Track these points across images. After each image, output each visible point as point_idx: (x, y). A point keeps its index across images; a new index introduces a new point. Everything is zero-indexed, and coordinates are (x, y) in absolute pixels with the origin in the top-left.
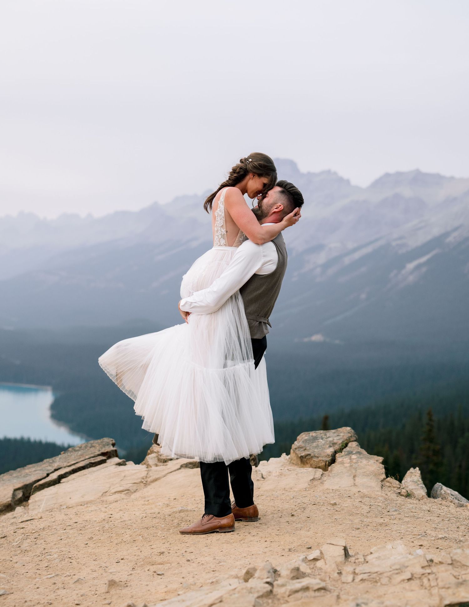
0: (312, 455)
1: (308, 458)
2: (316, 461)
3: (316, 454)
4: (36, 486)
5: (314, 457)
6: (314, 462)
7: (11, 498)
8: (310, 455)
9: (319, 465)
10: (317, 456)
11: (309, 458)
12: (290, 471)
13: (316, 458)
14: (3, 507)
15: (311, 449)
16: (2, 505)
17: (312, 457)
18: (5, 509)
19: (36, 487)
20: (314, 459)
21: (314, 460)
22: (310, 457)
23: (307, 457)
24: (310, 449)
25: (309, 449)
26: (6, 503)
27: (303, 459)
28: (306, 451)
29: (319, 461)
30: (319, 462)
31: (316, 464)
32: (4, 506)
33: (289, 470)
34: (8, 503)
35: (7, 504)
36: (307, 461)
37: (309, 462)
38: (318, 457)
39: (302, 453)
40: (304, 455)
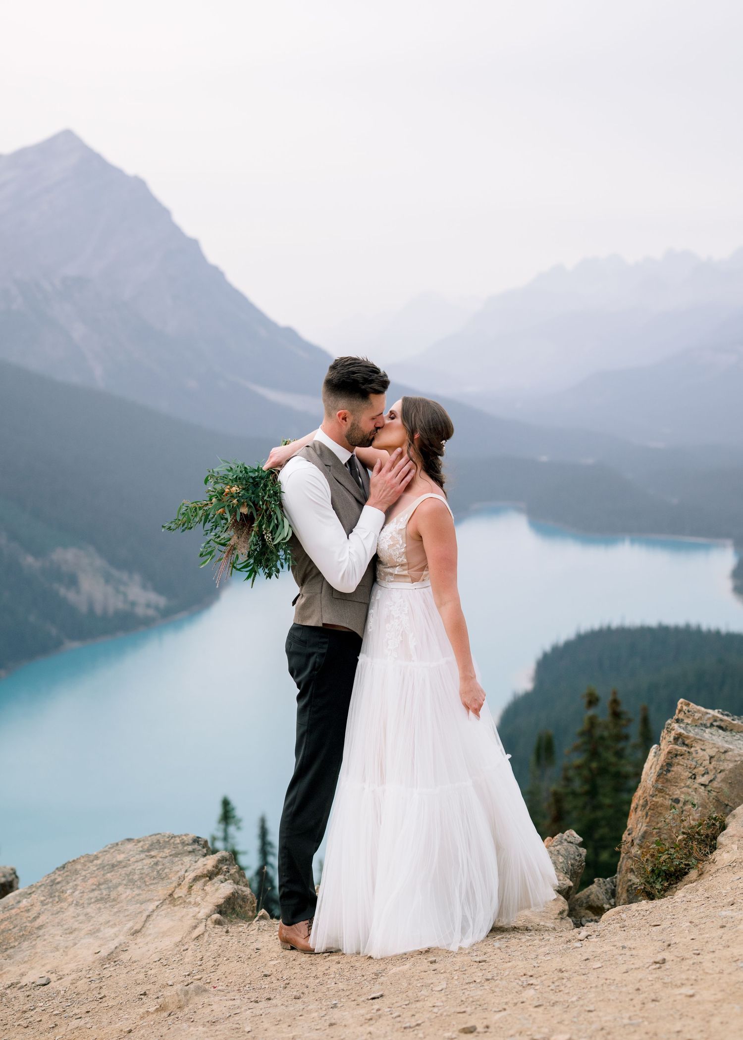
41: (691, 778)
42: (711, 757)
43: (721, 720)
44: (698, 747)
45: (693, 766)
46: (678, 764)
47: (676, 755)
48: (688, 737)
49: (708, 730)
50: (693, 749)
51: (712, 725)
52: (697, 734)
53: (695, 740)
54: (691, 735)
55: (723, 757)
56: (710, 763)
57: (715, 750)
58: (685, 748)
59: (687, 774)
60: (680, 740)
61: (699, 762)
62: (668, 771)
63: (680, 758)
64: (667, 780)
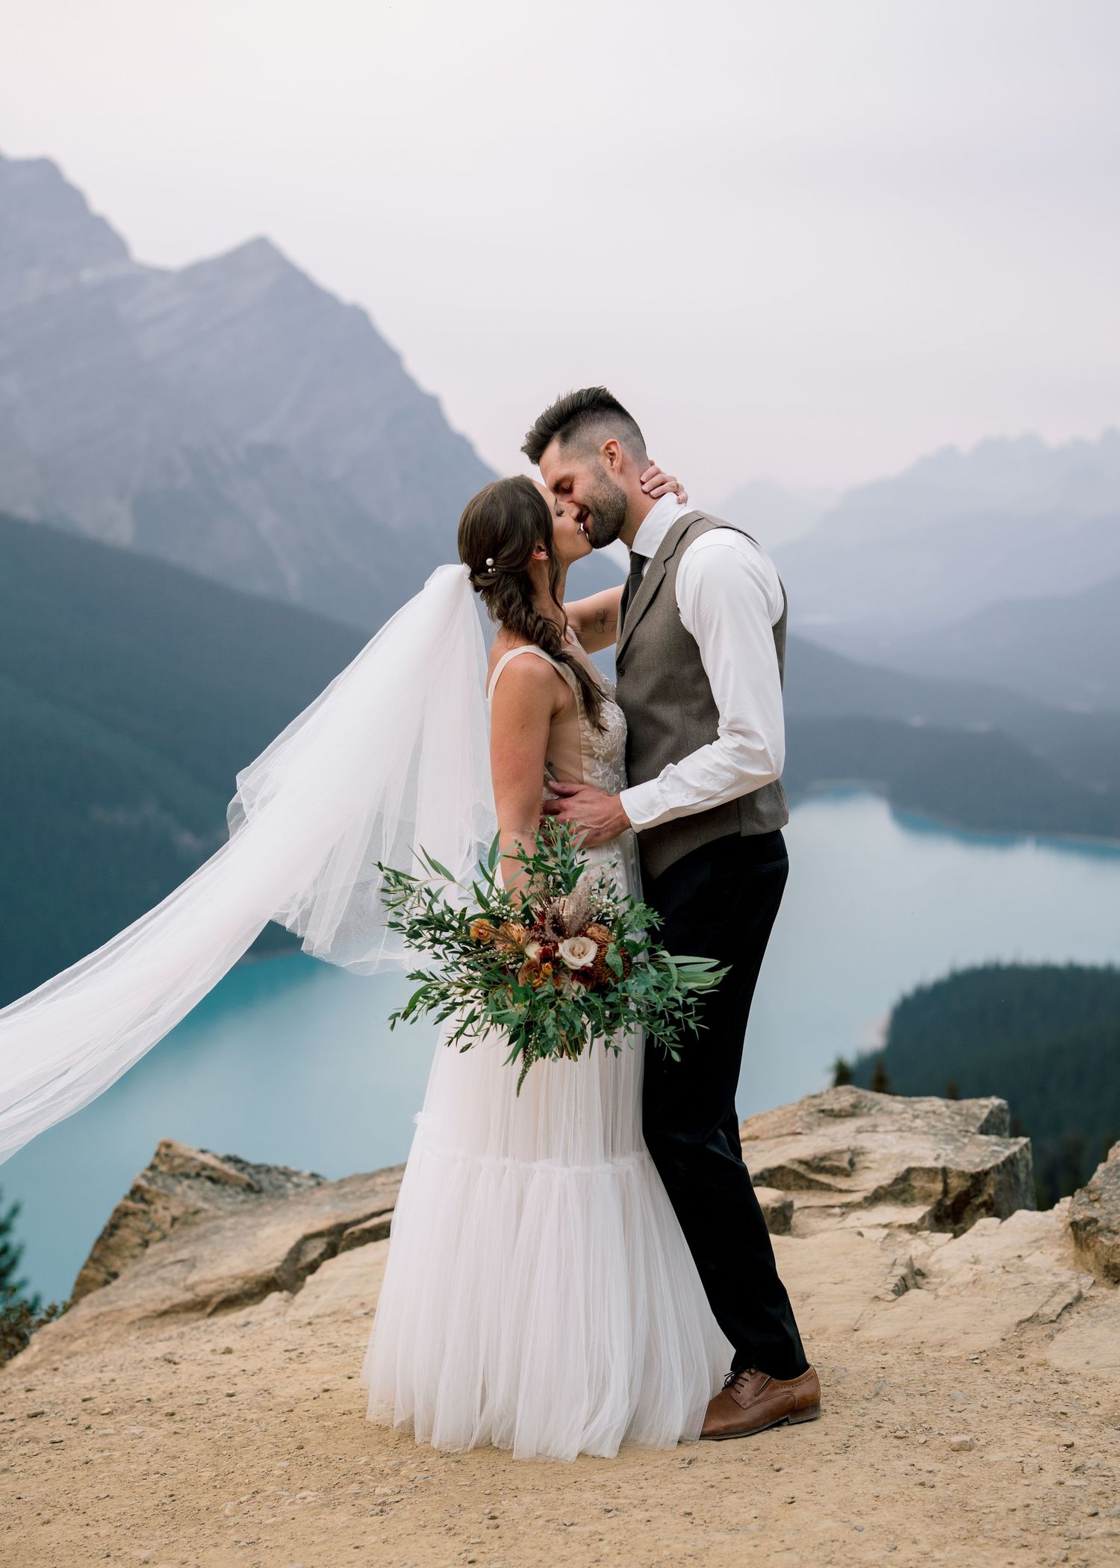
0: (1102, 1223)
1: (1089, 1231)
2: (1106, 1246)
3: (1115, 1223)
4: (352, 1233)
5: (1105, 1232)
6: (1103, 1249)
7: (278, 1261)
8: (1094, 1221)
9: (1113, 1261)
10: (1115, 1228)
11: (1093, 1233)
12: (1008, 1272)
13: (1109, 1235)
14: (254, 1286)
15: (1112, 1201)
16: (252, 1278)
17: (1100, 1230)
18: (261, 1292)
19: (353, 1236)
20: (1103, 1239)
21: (1101, 1242)
22: (1095, 1229)
23: (1088, 1228)
24: (1110, 1199)
25: (1106, 1201)
26: (262, 1276)
27: (1079, 1233)
28: (1097, 1205)
29: (1113, 1246)
30: (1113, 1250)
31: (1106, 1254)
32: (257, 1283)
33: (1007, 1269)
34: (266, 1275)
35: (265, 1279)
36: (1089, 1241)
37: (1091, 1244)
38: (1115, 1233)
39: (1079, 1213)
40: (1082, 1219)
41: (141, 1245)
42: (174, 1220)
43: (213, 1169)
44: (159, 1204)
45: (146, 1230)
46: (127, 1226)
47: (126, 1214)
48: (148, 1191)
49: (186, 1182)
50: (153, 1207)
51: (198, 1175)
52: (165, 1186)
53: (158, 1195)
54: (154, 1188)
55: (191, 1219)
56: (172, 1225)
57: (182, 1209)
58: (142, 1206)
59: (137, 1240)
60: (138, 1196)
61: (157, 1225)
62: (111, 1235)
63: (131, 1218)
64: (108, 1248)
